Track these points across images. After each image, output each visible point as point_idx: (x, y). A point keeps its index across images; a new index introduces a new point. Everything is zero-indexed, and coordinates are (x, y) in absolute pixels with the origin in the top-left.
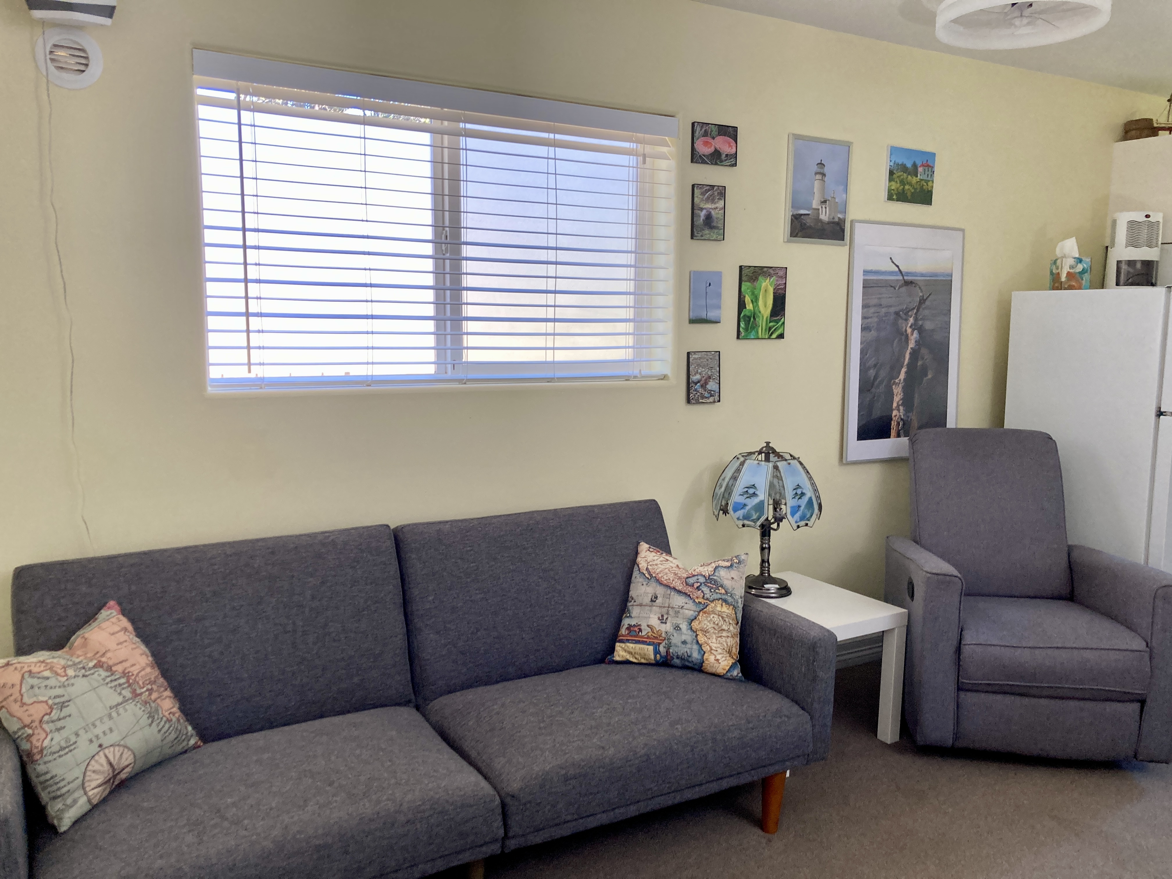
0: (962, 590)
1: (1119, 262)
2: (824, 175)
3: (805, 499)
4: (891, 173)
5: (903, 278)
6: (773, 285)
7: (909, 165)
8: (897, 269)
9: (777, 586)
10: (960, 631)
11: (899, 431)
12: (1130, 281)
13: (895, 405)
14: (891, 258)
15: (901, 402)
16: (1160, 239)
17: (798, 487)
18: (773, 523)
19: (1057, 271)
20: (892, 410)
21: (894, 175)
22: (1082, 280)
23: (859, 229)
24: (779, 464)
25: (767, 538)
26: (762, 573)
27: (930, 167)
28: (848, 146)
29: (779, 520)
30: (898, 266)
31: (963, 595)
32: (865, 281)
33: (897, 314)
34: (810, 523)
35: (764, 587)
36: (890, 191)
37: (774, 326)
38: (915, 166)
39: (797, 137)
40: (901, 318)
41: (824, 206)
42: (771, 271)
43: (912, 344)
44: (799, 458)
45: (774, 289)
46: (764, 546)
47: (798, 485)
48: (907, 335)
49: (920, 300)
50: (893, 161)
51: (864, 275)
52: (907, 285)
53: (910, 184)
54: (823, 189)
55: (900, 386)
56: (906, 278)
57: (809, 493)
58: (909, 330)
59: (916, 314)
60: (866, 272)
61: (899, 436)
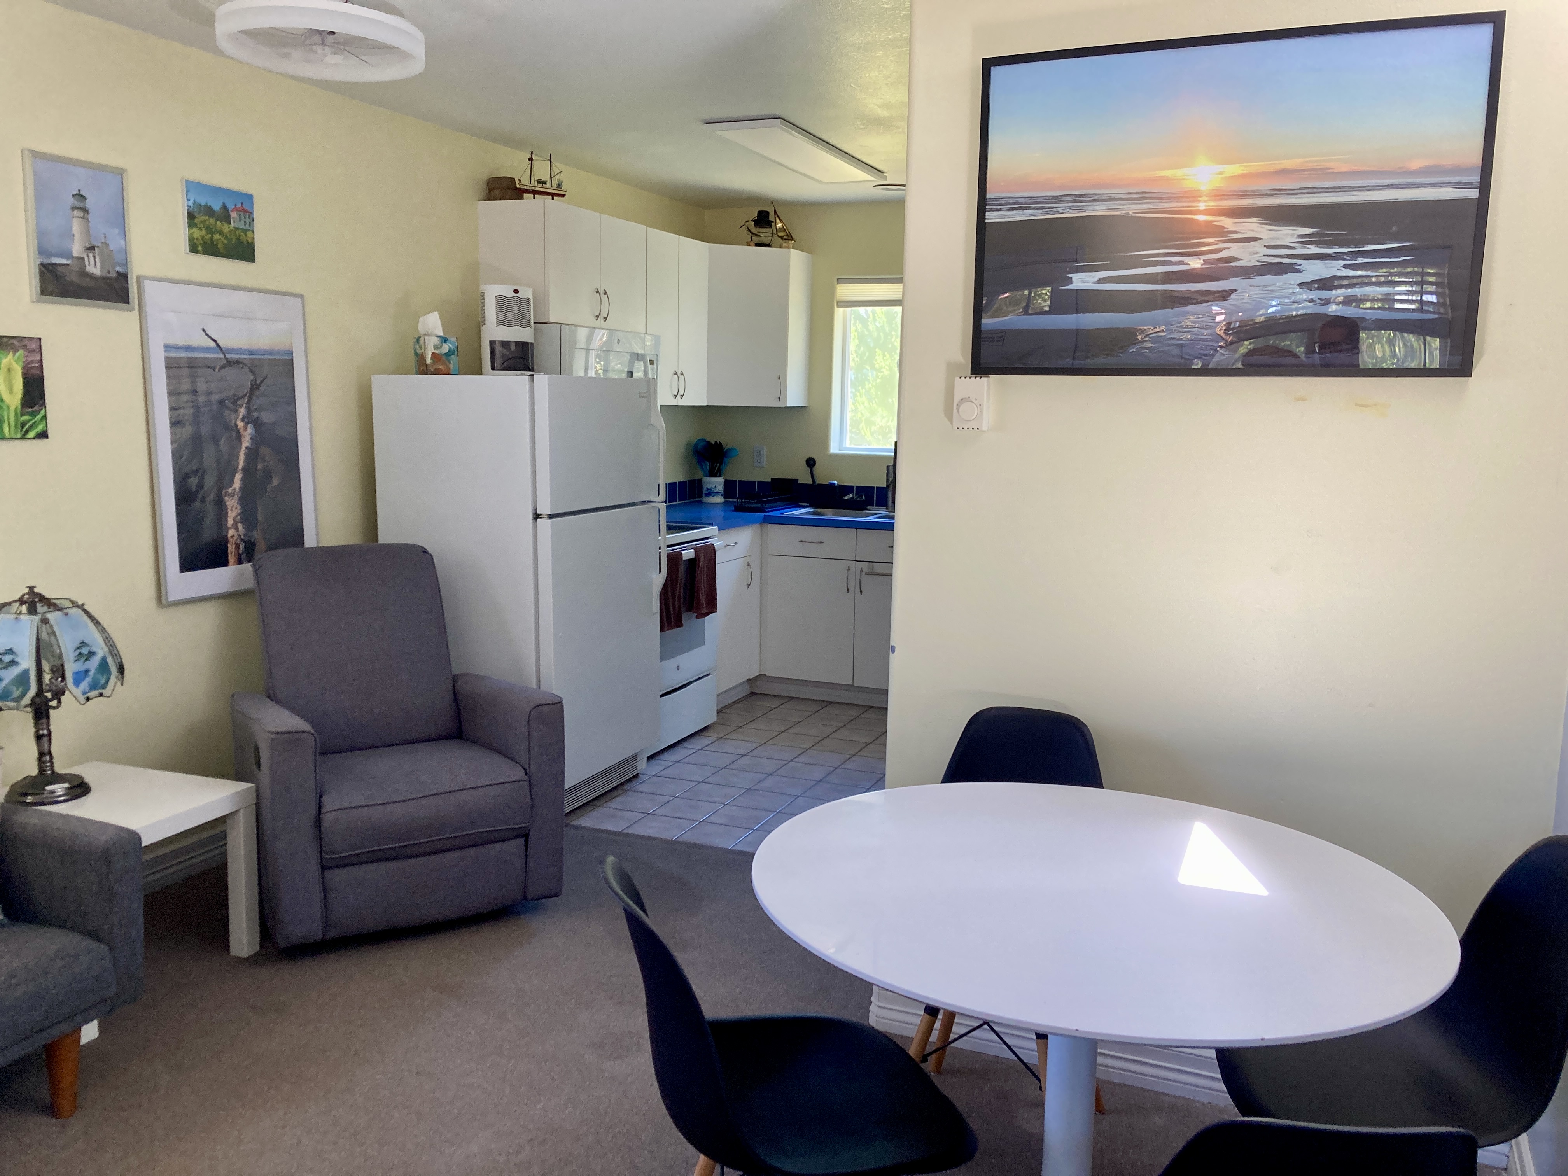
0: (316, 748)
1: (492, 343)
2: (85, 211)
3: (95, 662)
4: (191, 216)
5: (225, 356)
6: (21, 363)
7: (217, 207)
8: (213, 344)
9: (67, 785)
10: (318, 798)
11: (240, 555)
12: (505, 364)
13: (230, 522)
14: (204, 330)
15: (239, 517)
16: (532, 318)
17: (83, 644)
18: (51, 700)
19: (421, 352)
20: (228, 529)
21: (196, 219)
22: (450, 363)
23: (149, 287)
24: (50, 616)
25: (44, 721)
26: (41, 771)
27: (247, 212)
28: (120, 173)
29: (58, 694)
30: (215, 341)
31: (317, 754)
32: (167, 359)
33: (221, 402)
34: (106, 692)
35: (45, 790)
36: (191, 240)
37: (29, 421)
38: (225, 208)
39: (36, 155)
40: (227, 407)
41: (91, 255)
42: (15, 342)
43: (246, 442)
44: (83, 605)
45: (23, 368)
46: (41, 732)
47: (83, 642)
48: (238, 431)
49: (252, 385)
50: (192, 201)
51: (165, 351)
52: (230, 366)
53: (221, 233)
54: (87, 231)
55: (236, 497)
56: (228, 356)
57: (101, 650)
58: (241, 424)
59: (248, 403)
60: (167, 347)
61: (240, 562)
